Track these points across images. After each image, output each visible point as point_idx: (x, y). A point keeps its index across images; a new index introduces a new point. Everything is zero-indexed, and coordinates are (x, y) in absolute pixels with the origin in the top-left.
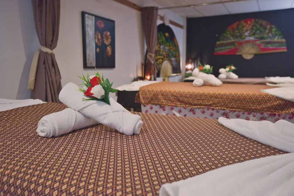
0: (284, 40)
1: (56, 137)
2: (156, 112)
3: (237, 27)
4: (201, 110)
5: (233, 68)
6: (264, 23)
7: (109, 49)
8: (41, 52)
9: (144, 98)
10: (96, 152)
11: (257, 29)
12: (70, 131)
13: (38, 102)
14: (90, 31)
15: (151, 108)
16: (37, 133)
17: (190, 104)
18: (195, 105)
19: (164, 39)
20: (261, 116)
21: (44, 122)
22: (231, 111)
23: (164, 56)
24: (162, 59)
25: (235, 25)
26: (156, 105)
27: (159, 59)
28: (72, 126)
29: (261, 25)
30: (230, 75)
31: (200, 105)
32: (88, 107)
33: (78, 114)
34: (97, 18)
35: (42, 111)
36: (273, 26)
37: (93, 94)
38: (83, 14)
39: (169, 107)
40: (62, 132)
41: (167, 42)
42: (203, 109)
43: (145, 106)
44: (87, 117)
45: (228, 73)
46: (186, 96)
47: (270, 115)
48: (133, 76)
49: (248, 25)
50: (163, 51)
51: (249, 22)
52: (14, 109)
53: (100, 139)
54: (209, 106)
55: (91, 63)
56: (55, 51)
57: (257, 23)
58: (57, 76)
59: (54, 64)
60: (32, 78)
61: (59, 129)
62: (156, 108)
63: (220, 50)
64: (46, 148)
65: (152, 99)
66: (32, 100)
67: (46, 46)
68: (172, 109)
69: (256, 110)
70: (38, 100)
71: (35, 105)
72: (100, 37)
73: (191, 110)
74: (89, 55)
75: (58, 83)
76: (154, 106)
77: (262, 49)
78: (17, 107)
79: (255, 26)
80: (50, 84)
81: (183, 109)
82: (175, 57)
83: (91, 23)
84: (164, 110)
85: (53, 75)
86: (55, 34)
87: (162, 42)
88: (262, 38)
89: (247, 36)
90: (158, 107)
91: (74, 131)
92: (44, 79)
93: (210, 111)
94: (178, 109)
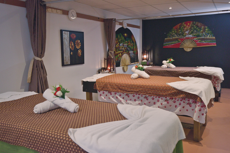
0: (214, 37)
1: (42, 114)
2: (106, 95)
3: (180, 27)
4: (132, 94)
5: (172, 60)
6: (199, 24)
7: (79, 51)
8: (35, 60)
9: (99, 87)
10: (56, 120)
11: (195, 29)
12: (48, 111)
13: (33, 93)
14: (66, 42)
15: (103, 93)
16: (33, 112)
17: (126, 91)
18: (129, 91)
19: (123, 38)
20: (166, 99)
21: (37, 107)
22: (149, 96)
23: (123, 51)
24: (122, 53)
25: (178, 26)
26: (106, 91)
27: (120, 53)
28: (49, 109)
29: (197, 26)
30: (170, 65)
31: (132, 91)
32: (56, 100)
33: (51, 103)
34: (71, 32)
35: (35, 99)
36: (206, 27)
37: (57, 95)
38: (61, 31)
39: (114, 92)
40: (44, 111)
41: (126, 41)
42: (133, 94)
43: (99, 91)
44: (55, 105)
45: (169, 64)
46: (124, 86)
47: (170, 99)
48: (98, 67)
49: (188, 26)
50: (122, 48)
51: (188, 24)
52: (21, 98)
53: (59, 114)
54: (137, 93)
55: (67, 62)
56: (43, 59)
57: (194, 24)
58: (44, 74)
59: (43, 67)
60: (29, 76)
61: (43, 110)
62: (106, 93)
63: (167, 45)
64: (37, 118)
65: (104, 87)
66: (30, 92)
67: (38, 57)
68: (116, 94)
69: (162, 96)
70: (33, 92)
71: (32, 95)
72: (73, 45)
73: (127, 95)
74: (65, 57)
75: (45, 78)
76: (105, 92)
77: (198, 44)
78: (23, 97)
79: (193, 27)
80: (40, 79)
81: (122, 94)
82: (133, 50)
83: (67, 36)
84: (111, 94)
85: (42, 74)
86: (43, 49)
87: (122, 40)
88: (198, 36)
89: (187, 34)
90: (107, 92)
91: (49, 111)
92: (37, 77)
93: (138, 95)
94: (119, 93)
